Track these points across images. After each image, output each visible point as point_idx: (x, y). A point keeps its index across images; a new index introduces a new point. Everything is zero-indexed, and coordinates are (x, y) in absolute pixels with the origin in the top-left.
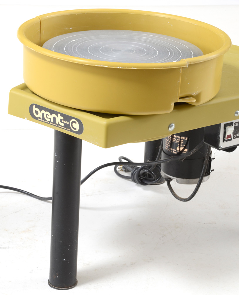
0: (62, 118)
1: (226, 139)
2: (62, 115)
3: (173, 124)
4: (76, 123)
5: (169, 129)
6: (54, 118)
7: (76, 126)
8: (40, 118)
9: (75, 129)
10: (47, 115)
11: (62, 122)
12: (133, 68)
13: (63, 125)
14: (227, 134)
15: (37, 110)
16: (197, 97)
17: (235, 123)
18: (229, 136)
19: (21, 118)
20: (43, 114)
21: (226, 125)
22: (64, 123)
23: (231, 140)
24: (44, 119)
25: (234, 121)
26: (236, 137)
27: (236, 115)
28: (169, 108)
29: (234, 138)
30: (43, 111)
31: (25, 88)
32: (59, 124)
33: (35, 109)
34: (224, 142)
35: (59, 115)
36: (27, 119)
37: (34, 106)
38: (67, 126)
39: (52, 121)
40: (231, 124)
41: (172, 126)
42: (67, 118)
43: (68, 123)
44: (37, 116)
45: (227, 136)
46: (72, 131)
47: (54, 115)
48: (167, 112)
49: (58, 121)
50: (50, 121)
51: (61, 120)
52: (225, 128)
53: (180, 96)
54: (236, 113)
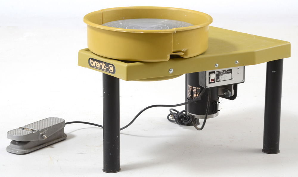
0: (105, 65)
1: (211, 82)
2: (105, 63)
3: (172, 69)
4: (111, 67)
5: (169, 72)
6: (101, 65)
7: (112, 69)
8: (94, 66)
9: (111, 71)
10: (97, 64)
11: (105, 68)
12: (141, 32)
13: (105, 69)
14: (211, 78)
15: (92, 61)
16: (186, 53)
17: (216, 72)
18: (212, 80)
19: (84, 68)
20: (95, 63)
21: (210, 73)
22: (106, 68)
23: (214, 82)
24: (96, 67)
25: (216, 71)
26: (218, 81)
27: (216, 66)
28: (166, 58)
29: (216, 82)
30: (95, 62)
31: (88, 50)
32: (103, 69)
33: (91, 61)
34: (209, 83)
35: (103, 63)
36: (88, 68)
37: (91, 59)
38: (107, 70)
39: (100, 68)
40: (214, 72)
41: (171, 70)
42: (107, 64)
43: (107, 67)
44: (92, 65)
45: (211, 80)
46: (110, 72)
47: (101, 64)
48: (165, 60)
49: (103, 67)
50: (99, 68)
51: (104, 66)
52: (209, 75)
53: (173, 51)
54: (216, 65)
